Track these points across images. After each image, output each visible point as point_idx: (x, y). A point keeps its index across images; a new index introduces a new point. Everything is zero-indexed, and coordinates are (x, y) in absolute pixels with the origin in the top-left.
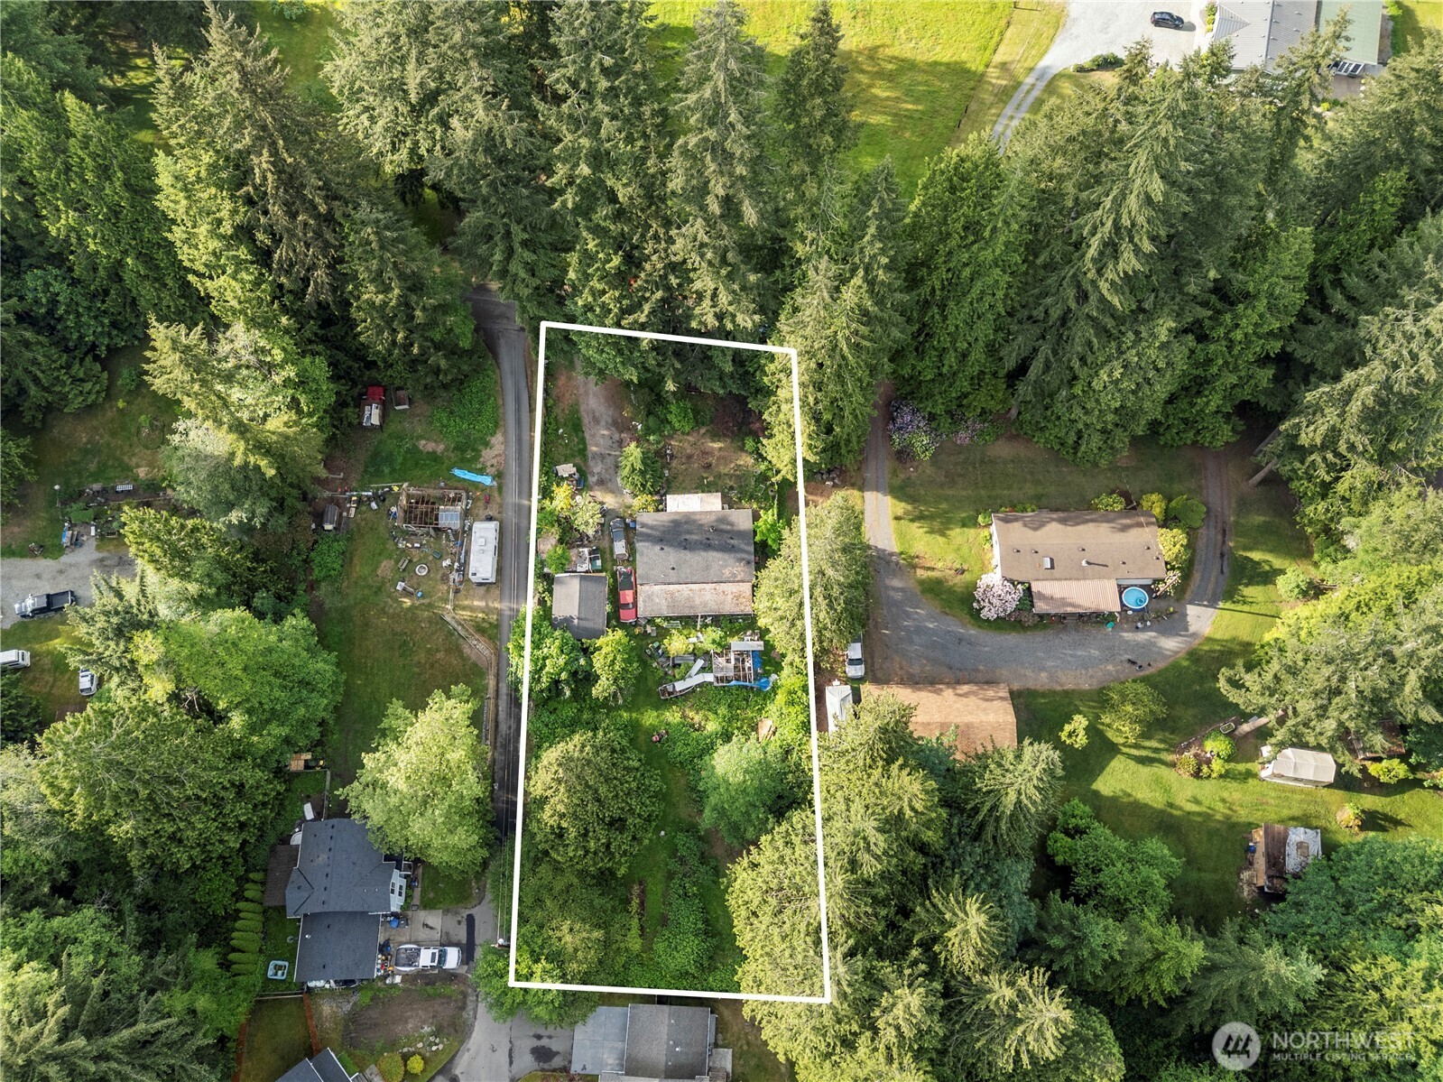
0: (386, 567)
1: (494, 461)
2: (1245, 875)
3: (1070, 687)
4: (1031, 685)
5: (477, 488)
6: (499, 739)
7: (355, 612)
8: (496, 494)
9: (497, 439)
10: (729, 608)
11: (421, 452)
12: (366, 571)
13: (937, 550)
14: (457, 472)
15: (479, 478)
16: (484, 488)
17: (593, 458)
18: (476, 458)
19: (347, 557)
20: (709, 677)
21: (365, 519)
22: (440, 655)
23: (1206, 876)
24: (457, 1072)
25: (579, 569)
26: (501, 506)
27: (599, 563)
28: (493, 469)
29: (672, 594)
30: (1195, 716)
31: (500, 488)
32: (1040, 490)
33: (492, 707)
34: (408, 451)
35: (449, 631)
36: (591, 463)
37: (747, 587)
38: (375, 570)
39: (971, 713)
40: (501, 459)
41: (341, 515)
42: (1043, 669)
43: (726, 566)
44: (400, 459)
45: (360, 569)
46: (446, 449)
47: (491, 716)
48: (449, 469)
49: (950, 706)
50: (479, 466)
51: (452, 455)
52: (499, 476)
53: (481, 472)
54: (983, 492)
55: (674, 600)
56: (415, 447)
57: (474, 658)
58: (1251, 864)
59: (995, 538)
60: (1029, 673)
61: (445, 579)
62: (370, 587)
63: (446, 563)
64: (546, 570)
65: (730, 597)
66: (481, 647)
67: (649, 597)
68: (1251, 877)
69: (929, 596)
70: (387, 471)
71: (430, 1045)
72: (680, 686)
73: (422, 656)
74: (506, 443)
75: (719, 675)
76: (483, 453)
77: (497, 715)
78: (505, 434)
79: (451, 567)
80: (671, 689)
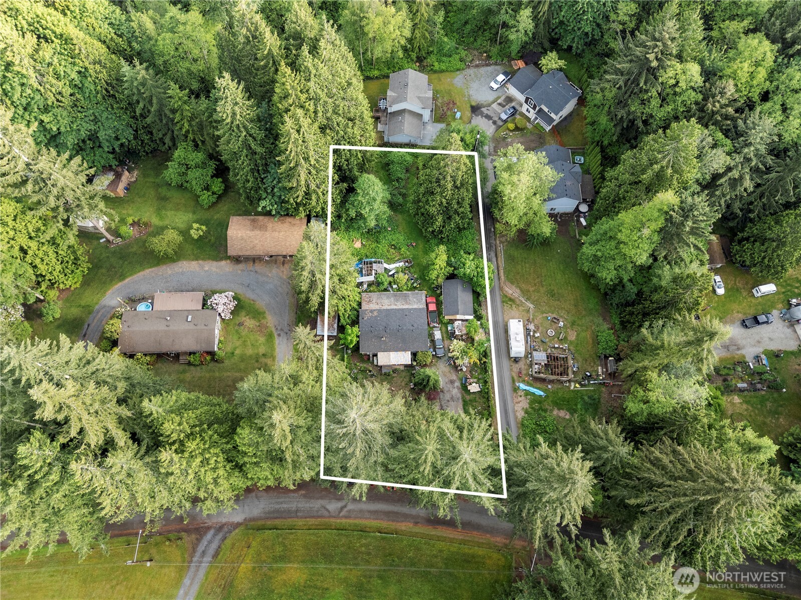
0: (572, 336)
1: (520, 399)
2: (133, 180)
3: (193, 263)
4: (215, 263)
5: (528, 382)
6: (494, 249)
7: (584, 313)
8: (516, 378)
9: (521, 414)
10: (374, 296)
11: (568, 410)
12: (583, 334)
13: (252, 337)
14: (542, 393)
15: (527, 388)
16: (523, 381)
17: (458, 399)
18: (532, 403)
19: (596, 342)
20: (386, 265)
21: (592, 367)
22: (531, 289)
23: (152, 180)
24: (494, 126)
25: (460, 322)
26: (511, 370)
27: (449, 328)
28: (519, 394)
29: (407, 303)
30: (132, 247)
31: (514, 381)
32: (182, 377)
33: (500, 263)
34: (575, 411)
35: (529, 300)
36: (459, 395)
37: (365, 306)
38: (578, 335)
39: (250, 237)
40: (516, 400)
41: (607, 370)
42: (206, 271)
43: (376, 316)
44: (579, 406)
45: (587, 335)
46: (552, 411)
47: (499, 259)
48: (547, 397)
49: (260, 241)
50: (529, 397)
51: (547, 407)
52: (515, 389)
53: (527, 393)
54: (217, 374)
55: (405, 300)
56: (572, 414)
57: (514, 287)
58: (129, 184)
59: (217, 342)
60: (214, 269)
61: (537, 327)
62: (578, 325)
63: (537, 335)
64: (479, 322)
65: (374, 301)
66: (511, 292)
67: (419, 302)
68: (131, 178)
69: (261, 310)
70: (586, 398)
71: (507, 134)
72: (402, 264)
73: (542, 290)
74: (515, 412)
75: (380, 265)
76: (528, 406)
77: (497, 260)
78: (516, 418)
79: (534, 332)
80: (407, 264)
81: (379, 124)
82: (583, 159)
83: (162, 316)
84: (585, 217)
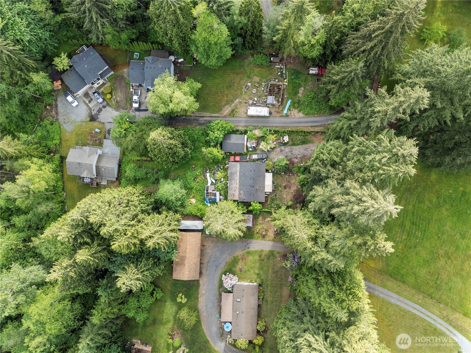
0: (257, 79)
1: (292, 114)
2: (139, 341)
3: (200, 300)
4: (201, 287)
5: (283, 108)
6: (198, 118)
7: (242, 70)
8: (280, 115)
9: (301, 115)
10: (230, 192)
11: (299, 88)
12: (256, 72)
13: (249, 263)
14: (289, 101)
15: (286, 109)
16: (282, 111)
17: (291, 148)
18: (295, 108)
19: (261, 66)
20: (209, 184)
21: (275, 71)
22: (226, 99)
23: (140, 330)
24: (107, 108)
25: (248, 143)
26: (275, 117)
27: (251, 150)
28: (290, 114)
29: (236, 173)
30: (188, 338)
31: (282, 116)
32: (269, 302)
33: (208, 115)
34: (300, 84)
35: (233, 101)
36: (289, 147)
37: (237, 198)
38: (256, 75)
39: (189, 266)
40: (293, 116)
41: (277, 62)
42: (206, 292)
43: (244, 192)
44: (297, 81)
45: (256, 70)
46: (299, 97)
47: (205, 115)
48: (291, 99)
49: (192, 260)
50: (291, 109)
51: (297, 99)
52: (287, 116)
53: (289, 109)
54: (269, 283)
55: (234, 174)
56: (301, 86)
57: (224, 109)
58: (143, 344)
59: (251, 284)
60: (205, 287)
61: (251, 99)
62: (250, 74)
63: (256, 99)
64: (249, 132)
65: (234, 193)
66: (227, 111)
67: (235, 166)
68: (138, 343)
69: (233, 258)
70: (293, 77)
71: (114, 100)
72: (208, 175)
73: (226, 92)
74: (299, 118)
75: (209, 187)
76: (296, 110)
77: (205, 117)
78: (303, 117)
79: (254, 100)
80: (207, 172)
81: (102, 184)
82: (136, 53)
83: (236, 316)
84: (179, 59)
